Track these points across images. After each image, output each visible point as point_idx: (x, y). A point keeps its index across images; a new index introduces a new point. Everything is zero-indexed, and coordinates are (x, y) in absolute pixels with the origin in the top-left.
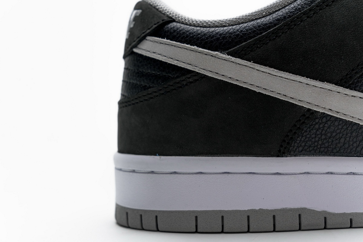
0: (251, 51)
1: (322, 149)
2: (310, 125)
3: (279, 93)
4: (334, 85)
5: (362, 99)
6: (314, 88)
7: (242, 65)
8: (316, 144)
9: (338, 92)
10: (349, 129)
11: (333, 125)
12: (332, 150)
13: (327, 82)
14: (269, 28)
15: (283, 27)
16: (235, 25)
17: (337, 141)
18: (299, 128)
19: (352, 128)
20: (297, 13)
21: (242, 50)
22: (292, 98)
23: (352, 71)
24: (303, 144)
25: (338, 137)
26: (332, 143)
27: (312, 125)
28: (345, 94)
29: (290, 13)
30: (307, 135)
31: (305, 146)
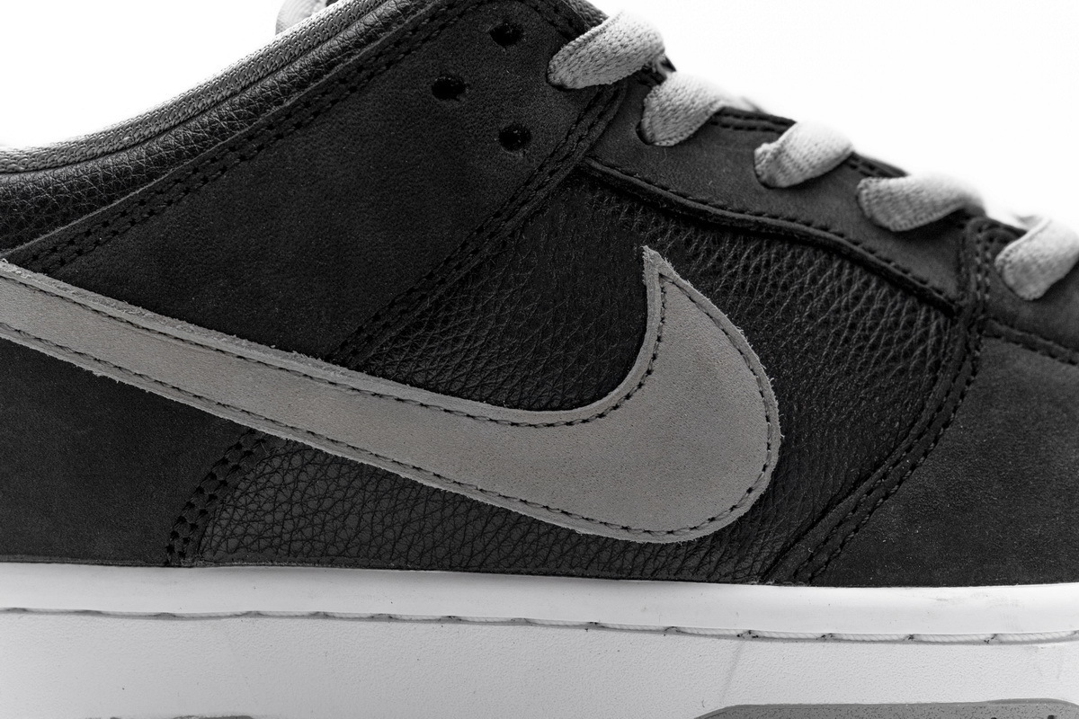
0: (80, 253)
1: (296, 546)
2: (256, 474)
3: (161, 382)
4: (319, 361)
5: (402, 403)
6: (261, 369)
7: (52, 295)
8: (277, 529)
9: (330, 383)
10: (371, 488)
11: (323, 478)
12: (326, 548)
13: (299, 353)
14: (134, 184)
15: (171, 185)
16: (45, 168)
17: (338, 523)
18: (224, 483)
19: (377, 486)
20: (215, 143)
21: (54, 250)
22: (199, 397)
23: (374, 321)
24: (239, 530)
25: (338, 511)
26: (323, 529)
27: (262, 475)
28: (353, 389)
29: (196, 142)
30: (251, 503)
31: (245, 534)
